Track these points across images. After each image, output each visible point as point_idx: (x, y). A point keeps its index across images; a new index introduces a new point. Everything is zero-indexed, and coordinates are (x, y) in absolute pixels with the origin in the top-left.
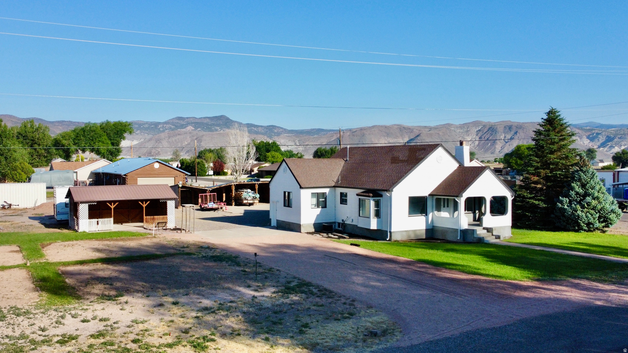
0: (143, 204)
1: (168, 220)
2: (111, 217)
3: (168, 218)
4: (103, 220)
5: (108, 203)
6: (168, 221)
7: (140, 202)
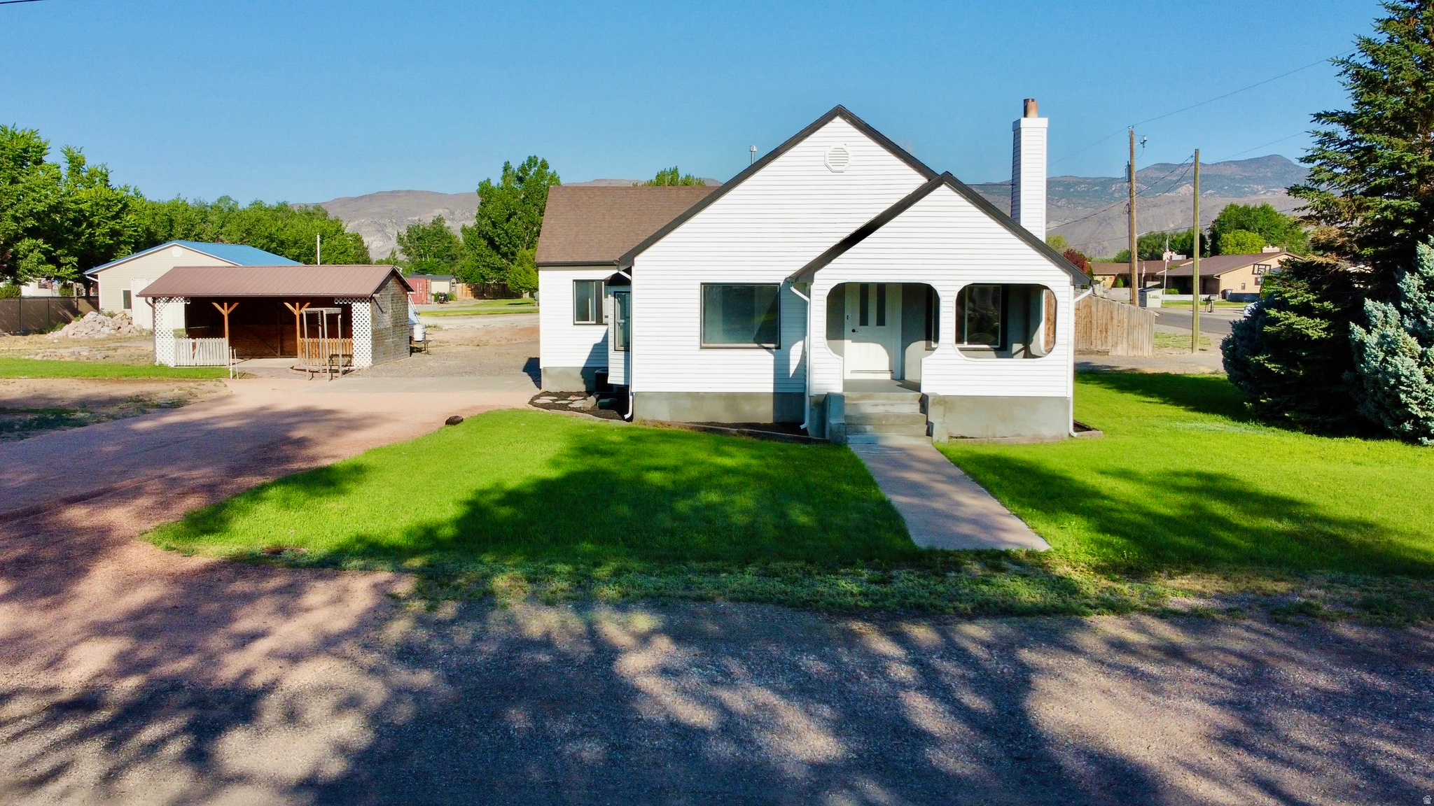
0: (295, 308)
1: (355, 349)
2: (223, 336)
3: (355, 344)
4: (207, 341)
5: (215, 304)
6: (355, 353)
7: (287, 304)
